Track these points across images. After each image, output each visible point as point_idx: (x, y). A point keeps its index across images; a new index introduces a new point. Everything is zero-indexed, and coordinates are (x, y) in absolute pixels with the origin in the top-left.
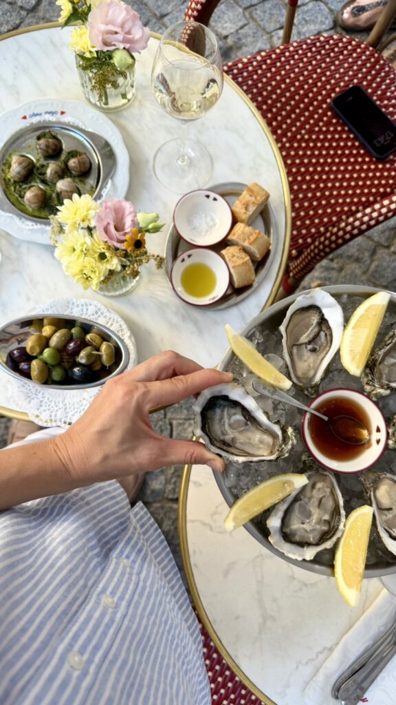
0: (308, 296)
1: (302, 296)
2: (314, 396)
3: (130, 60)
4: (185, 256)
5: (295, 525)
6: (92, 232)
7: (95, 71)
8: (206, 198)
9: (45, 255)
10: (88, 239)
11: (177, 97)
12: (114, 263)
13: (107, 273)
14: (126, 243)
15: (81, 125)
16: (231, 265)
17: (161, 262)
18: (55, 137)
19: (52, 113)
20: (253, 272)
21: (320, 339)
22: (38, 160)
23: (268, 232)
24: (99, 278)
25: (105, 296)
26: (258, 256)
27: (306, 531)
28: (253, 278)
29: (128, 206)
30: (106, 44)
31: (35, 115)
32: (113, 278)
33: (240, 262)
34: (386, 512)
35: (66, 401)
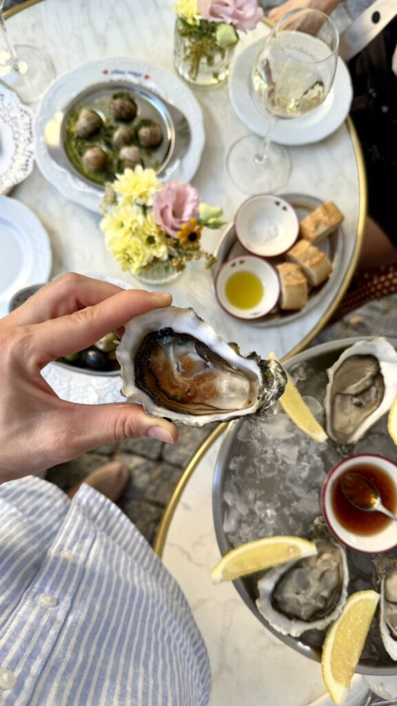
0: (370, 343)
1: (363, 342)
2: (346, 456)
3: (234, 38)
4: (237, 260)
5: (289, 593)
6: (148, 211)
7: (193, 40)
8: (275, 206)
9: (90, 222)
10: (140, 218)
11: (277, 88)
12: (162, 251)
13: (151, 259)
14: (179, 233)
15: (163, 95)
16: (284, 283)
17: (212, 261)
18: (132, 101)
19: (136, 75)
20: (306, 296)
21: (370, 395)
22: (108, 120)
23: (332, 257)
24: (142, 262)
25: (141, 281)
26: (316, 280)
27: (298, 603)
28: (303, 303)
29: (192, 193)
30: (213, 13)
31: (117, 72)
32: (156, 266)
33: (295, 282)
34: (392, 606)
35: (72, 383)
